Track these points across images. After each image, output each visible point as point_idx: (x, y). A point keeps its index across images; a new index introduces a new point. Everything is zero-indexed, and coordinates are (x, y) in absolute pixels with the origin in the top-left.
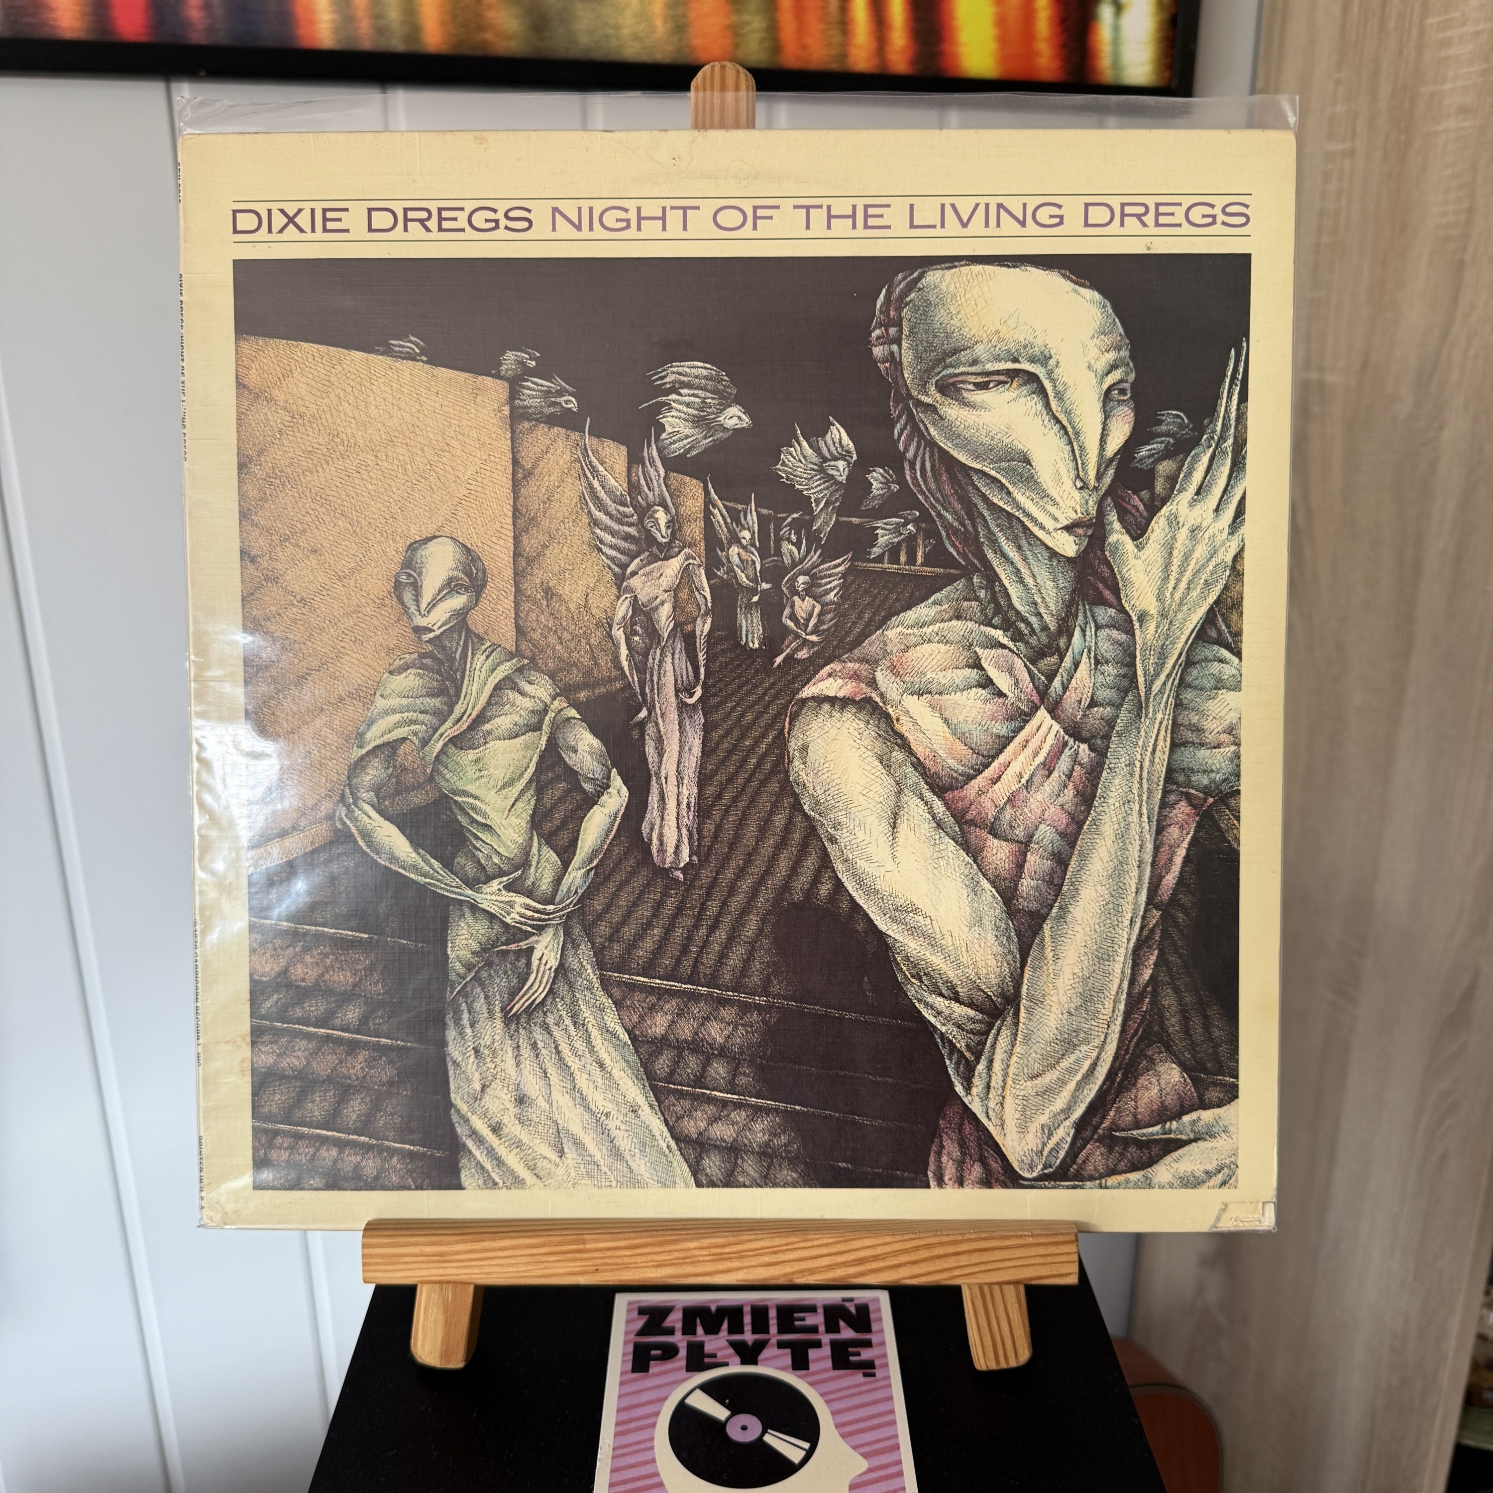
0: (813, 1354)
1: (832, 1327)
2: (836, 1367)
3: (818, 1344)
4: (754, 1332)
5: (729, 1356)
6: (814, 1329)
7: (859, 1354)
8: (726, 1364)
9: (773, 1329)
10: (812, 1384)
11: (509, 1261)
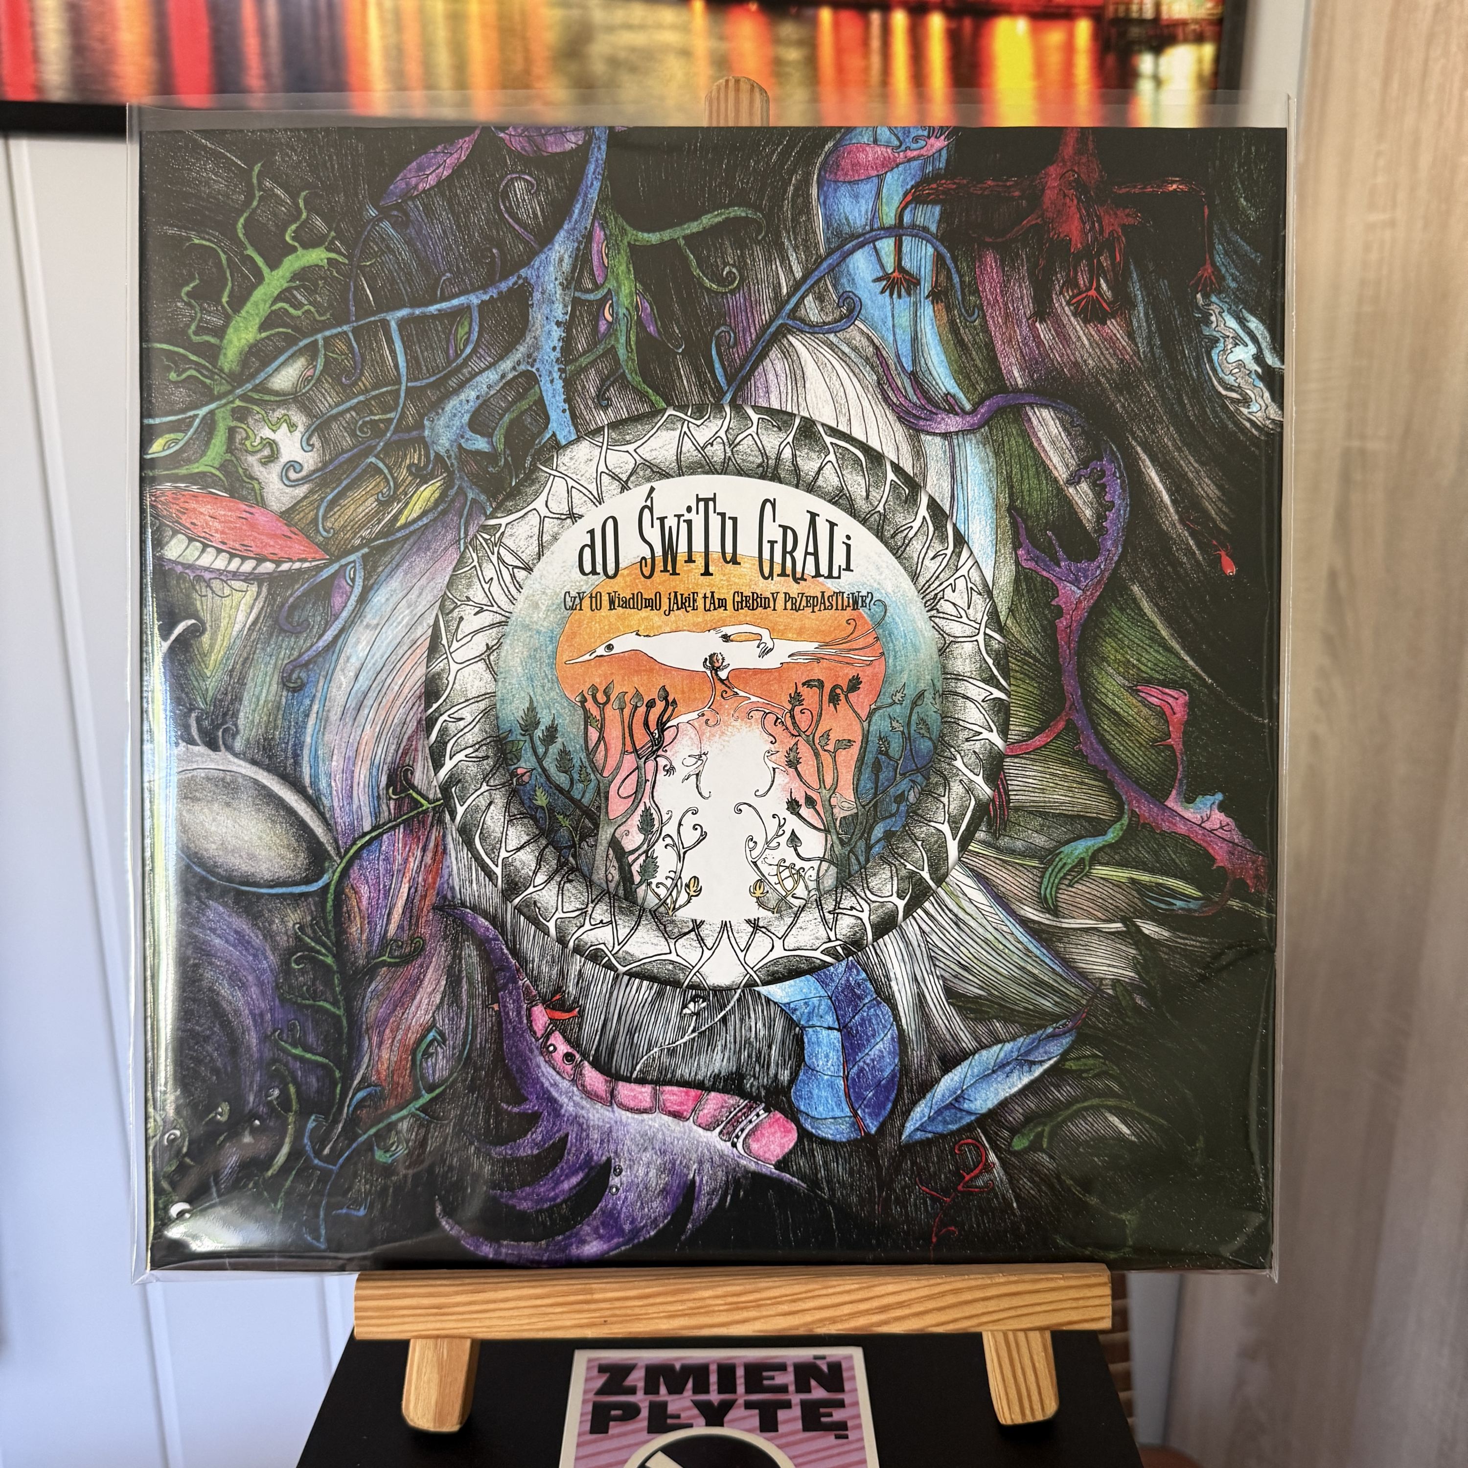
0: (782, 1415)
1: (802, 1386)
2: (806, 1429)
3: (788, 1405)
4: (720, 1392)
5: (694, 1417)
6: (784, 1389)
7: (830, 1415)
8: (690, 1426)
9: (741, 1388)
10: (780, 1447)
11: (511, 1313)
